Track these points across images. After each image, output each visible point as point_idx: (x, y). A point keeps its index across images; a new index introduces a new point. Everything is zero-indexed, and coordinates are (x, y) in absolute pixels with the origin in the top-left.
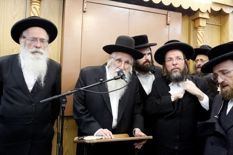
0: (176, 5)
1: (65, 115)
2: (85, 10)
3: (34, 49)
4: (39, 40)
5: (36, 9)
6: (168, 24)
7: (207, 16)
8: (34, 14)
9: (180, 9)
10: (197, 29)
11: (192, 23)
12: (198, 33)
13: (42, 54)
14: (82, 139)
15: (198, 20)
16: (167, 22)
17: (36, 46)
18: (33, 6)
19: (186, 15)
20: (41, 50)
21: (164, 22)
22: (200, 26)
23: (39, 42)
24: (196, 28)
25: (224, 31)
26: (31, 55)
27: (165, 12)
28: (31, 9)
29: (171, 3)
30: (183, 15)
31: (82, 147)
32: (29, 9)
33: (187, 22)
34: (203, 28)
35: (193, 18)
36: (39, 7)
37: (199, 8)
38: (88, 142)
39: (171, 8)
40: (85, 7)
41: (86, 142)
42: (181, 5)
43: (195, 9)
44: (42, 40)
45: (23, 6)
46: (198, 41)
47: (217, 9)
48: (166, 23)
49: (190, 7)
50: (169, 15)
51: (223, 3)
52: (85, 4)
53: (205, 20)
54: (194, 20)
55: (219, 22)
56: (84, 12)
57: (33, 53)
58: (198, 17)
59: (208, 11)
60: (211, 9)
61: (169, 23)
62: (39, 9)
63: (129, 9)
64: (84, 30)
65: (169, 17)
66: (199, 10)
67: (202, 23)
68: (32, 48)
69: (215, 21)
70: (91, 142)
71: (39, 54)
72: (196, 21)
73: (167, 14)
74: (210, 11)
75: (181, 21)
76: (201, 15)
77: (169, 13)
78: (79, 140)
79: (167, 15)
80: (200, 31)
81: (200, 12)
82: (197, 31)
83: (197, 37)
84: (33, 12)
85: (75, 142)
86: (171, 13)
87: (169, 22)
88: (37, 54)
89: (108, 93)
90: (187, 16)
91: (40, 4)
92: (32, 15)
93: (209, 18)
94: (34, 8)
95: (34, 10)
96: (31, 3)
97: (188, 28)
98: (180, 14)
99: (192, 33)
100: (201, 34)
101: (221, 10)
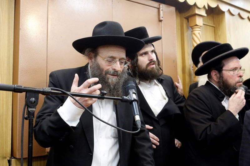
6: (161, 21)
7: (203, 13)
10: (192, 29)
11: (185, 21)
12: (194, 34)
15: (193, 18)
16: (159, 18)
22: (197, 25)
27: (156, 4)
30: (176, 10)
33: (178, 20)
34: (200, 28)
35: (187, 15)
37: (195, 3)
43: (191, 3)
47: (213, 5)
48: (157, 19)
50: (161, 9)
53: (202, 17)
54: (187, 19)
58: (194, 13)
59: (204, 7)
61: (161, 19)
65: (161, 12)
66: (195, 5)
67: (199, 21)
69: (208, 21)
72: (189, 19)
73: (158, 7)
74: (207, 7)
75: (175, 17)
76: (197, 12)
77: (161, 6)
79: (159, 9)
80: (197, 32)
81: (196, 8)
82: (192, 31)
83: (193, 39)
86: (163, 7)
87: (162, 17)
93: (206, 15)
99: (186, 34)
100: (198, 36)
101: (218, 7)
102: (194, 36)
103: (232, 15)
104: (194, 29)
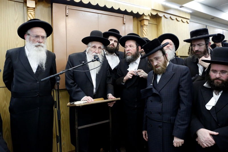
0: (129, 11)
1: (59, 89)
2: (67, 15)
3: (37, 44)
4: (40, 37)
5: (32, 15)
6: (124, 24)
7: (148, 18)
8: (30, 18)
9: (131, 14)
11: (139, 22)
13: (42, 47)
14: (73, 104)
15: (143, 21)
16: (123, 22)
17: (39, 41)
18: (29, 12)
19: (135, 17)
20: (42, 44)
21: (122, 22)
22: (145, 25)
23: (41, 38)
24: (142, 26)
25: (159, 28)
26: (35, 48)
27: (122, 15)
28: (28, 14)
29: (126, 9)
30: (134, 18)
31: (73, 109)
32: (27, 15)
33: (136, 22)
34: (146, 26)
35: (140, 20)
36: (33, 13)
38: (78, 105)
39: (125, 13)
40: (67, 12)
41: (76, 105)
42: (132, 11)
43: (141, 13)
44: (43, 37)
45: (21, 13)
46: (144, 35)
47: (154, 13)
49: (138, 12)
50: (124, 18)
51: (158, 10)
52: (67, 10)
53: (148, 21)
54: (141, 21)
55: (156, 22)
56: (67, 16)
57: (37, 46)
58: (143, 19)
59: (149, 15)
60: (151, 14)
61: (125, 23)
62: (34, 14)
63: (98, 13)
64: (67, 28)
65: (124, 19)
66: (143, 14)
67: (146, 23)
68: (36, 43)
69: (153, 21)
70: (80, 105)
71: (41, 47)
72: (142, 22)
74: (150, 15)
75: (132, 21)
76: (145, 18)
77: (124, 16)
78: (71, 104)
79: (123, 17)
80: (145, 28)
81: (144, 16)
83: (143, 32)
84: (29, 17)
85: (68, 106)
86: (126, 16)
88: (40, 47)
89: (89, 71)
90: (136, 19)
91: (34, 11)
92: (29, 19)
93: (150, 19)
94: (30, 13)
95: (30, 15)
96: (28, 10)
97: (137, 26)
98: (132, 17)
99: (140, 29)
100: (146, 30)
101: (157, 14)
102: (143, 30)
103: (167, 18)
104: (144, 27)
